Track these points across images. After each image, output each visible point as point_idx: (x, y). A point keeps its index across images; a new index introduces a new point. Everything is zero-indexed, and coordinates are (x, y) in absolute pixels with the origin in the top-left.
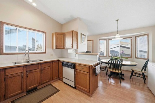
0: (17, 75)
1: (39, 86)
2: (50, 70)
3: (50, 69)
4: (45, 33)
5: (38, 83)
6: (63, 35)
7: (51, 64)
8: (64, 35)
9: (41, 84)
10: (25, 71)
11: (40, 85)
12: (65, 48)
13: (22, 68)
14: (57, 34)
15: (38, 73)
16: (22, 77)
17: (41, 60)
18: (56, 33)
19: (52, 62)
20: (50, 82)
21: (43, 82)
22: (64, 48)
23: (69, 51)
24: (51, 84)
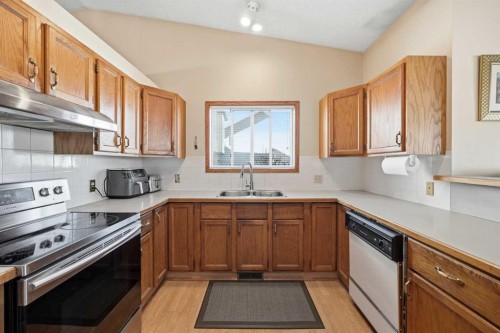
0: (219, 222)
1: (266, 271)
2: (301, 232)
3: (301, 227)
4: (296, 104)
5: (265, 261)
6: (359, 97)
7: (307, 211)
8: (365, 97)
9: (275, 270)
10: (234, 218)
11: (270, 269)
12: (369, 151)
13: (228, 207)
14: (334, 99)
15: (265, 231)
16: (229, 233)
17: (279, 194)
18: (329, 95)
19: (312, 204)
20: (302, 274)
21: (279, 266)
22: (364, 152)
23: (390, 165)
24: (302, 284)
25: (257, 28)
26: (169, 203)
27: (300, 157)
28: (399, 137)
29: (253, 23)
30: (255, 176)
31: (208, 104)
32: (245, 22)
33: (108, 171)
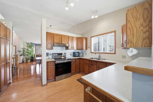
4: (115, 32)
7: (107, 65)
15: (96, 68)
25: (96, 17)
26: (80, 58)
27: (116, 49)
28: (126, 41)
29: (95, 16)
30: (100, 54)
31: (91, 37)
32: (93, 17)
33: (74, 52)
